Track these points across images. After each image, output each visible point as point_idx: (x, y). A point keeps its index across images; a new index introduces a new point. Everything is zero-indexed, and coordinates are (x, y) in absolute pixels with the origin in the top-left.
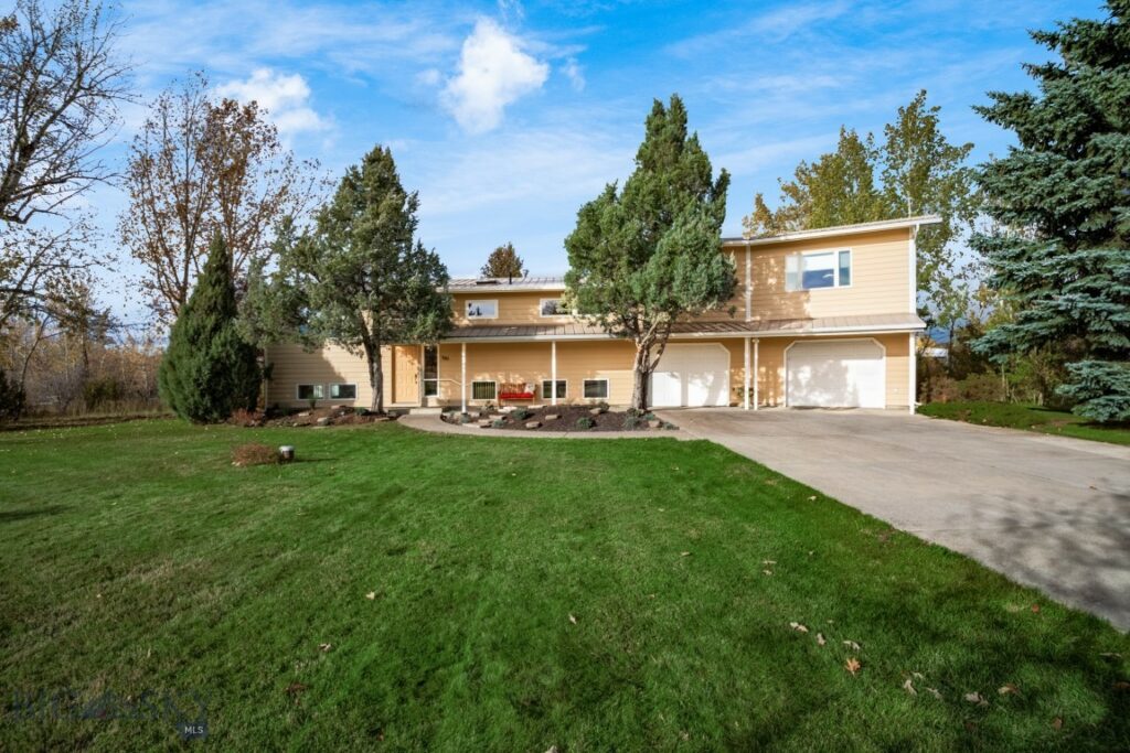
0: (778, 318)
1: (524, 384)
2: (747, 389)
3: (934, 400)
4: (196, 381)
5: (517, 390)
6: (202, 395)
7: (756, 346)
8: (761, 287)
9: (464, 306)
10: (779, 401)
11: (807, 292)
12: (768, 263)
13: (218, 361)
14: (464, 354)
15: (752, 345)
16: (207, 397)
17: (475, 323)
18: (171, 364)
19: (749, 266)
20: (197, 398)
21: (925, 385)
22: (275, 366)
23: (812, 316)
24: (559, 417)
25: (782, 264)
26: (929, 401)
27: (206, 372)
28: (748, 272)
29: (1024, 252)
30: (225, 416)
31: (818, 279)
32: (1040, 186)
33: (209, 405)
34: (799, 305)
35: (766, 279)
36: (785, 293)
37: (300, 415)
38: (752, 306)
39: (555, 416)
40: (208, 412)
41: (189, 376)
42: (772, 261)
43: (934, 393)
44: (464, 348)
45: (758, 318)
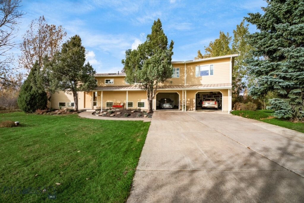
0: (193, 84)
1: (121, 103)
2: (183, 105)
3: (237, 109)
4: (25, 101)
5: (118, 105)
6: (28, 105)
7: (186, 93)
8: (189, 76)
9: (104, 80)
10: (193, 109)
11: (201, 77)
12: (191, 68)
13: (32, 95)
14: (102, 94)
15: (184, 92)
16: (29, 106)
17: (107, 85)
18: (20, 96)
19: (185, 69)
20: (26, 106)
21: (235, 105)
22: (52, 97)
23: (202, 84)
24: (121, 113)
25: (194, 69)
26: (236, 110)
27: (29, 98)
28: (185, 71)
29: (259, 63)
30: (34, 111)
31: (205, 73)
32: (261, 42)
33: (29, 108)
34: (199, 81)
35: (190, 73)
36: (195, 77)
37: (56, 111)
38: (186, 81)
39: (119, 113)
40: (29, 110)
41: (24, 99)
42: (192, 68)
43: (237, 107)
44: (102, 92)
45: (188, 85)
